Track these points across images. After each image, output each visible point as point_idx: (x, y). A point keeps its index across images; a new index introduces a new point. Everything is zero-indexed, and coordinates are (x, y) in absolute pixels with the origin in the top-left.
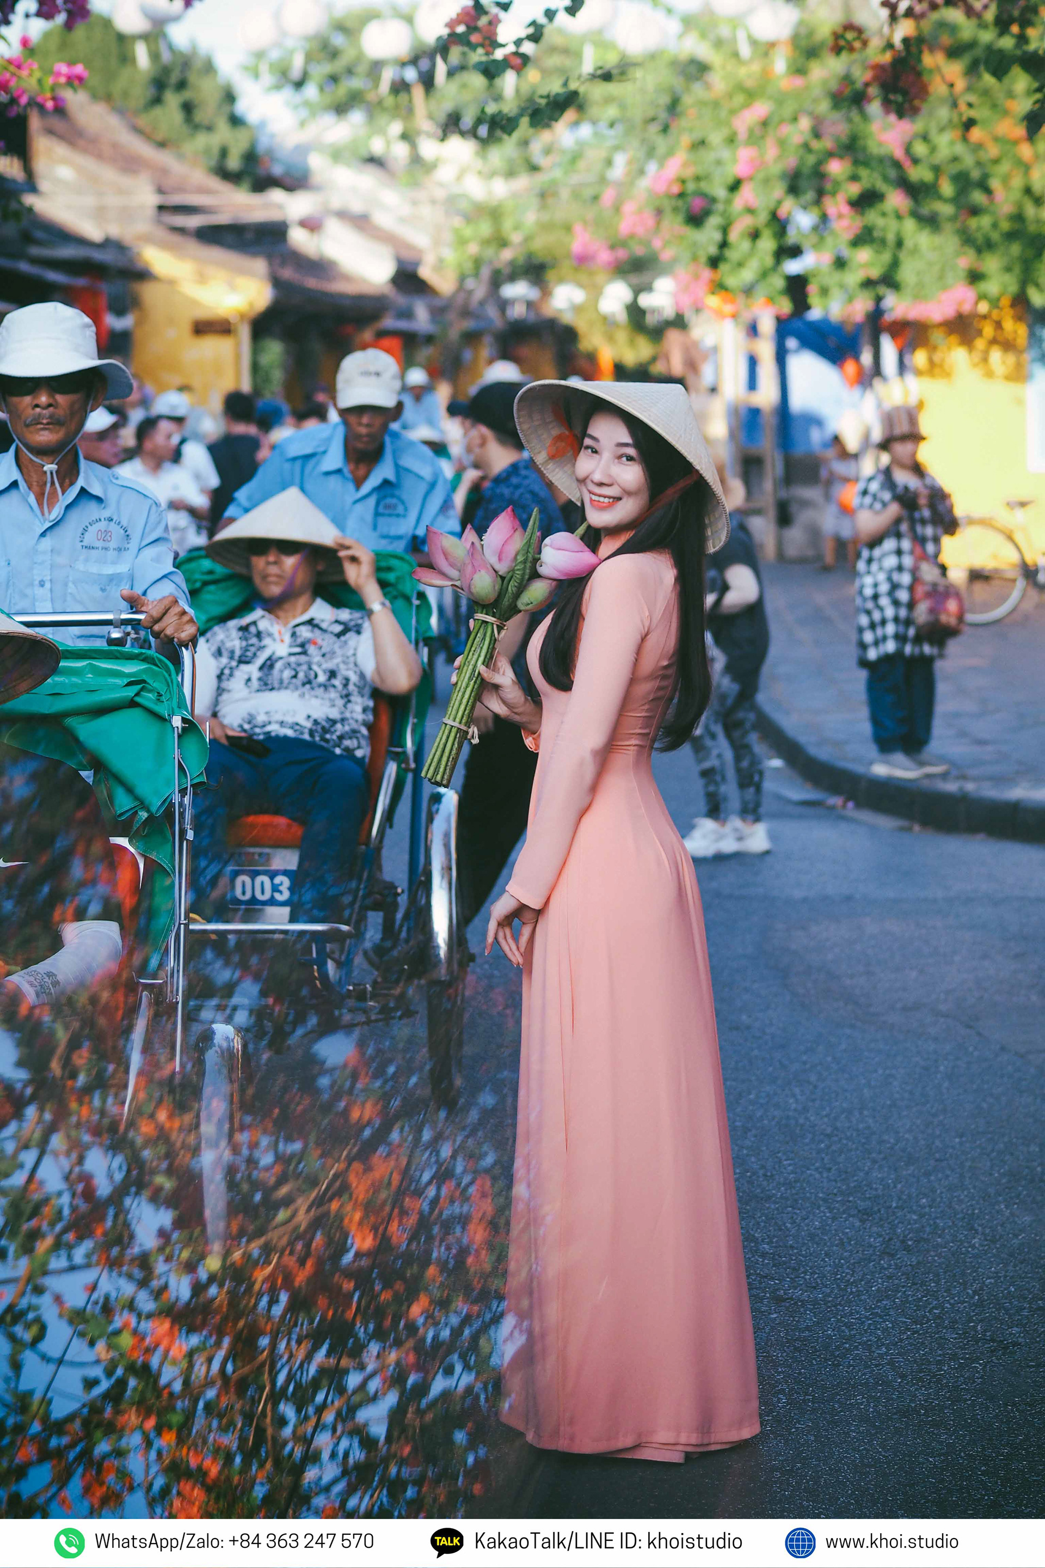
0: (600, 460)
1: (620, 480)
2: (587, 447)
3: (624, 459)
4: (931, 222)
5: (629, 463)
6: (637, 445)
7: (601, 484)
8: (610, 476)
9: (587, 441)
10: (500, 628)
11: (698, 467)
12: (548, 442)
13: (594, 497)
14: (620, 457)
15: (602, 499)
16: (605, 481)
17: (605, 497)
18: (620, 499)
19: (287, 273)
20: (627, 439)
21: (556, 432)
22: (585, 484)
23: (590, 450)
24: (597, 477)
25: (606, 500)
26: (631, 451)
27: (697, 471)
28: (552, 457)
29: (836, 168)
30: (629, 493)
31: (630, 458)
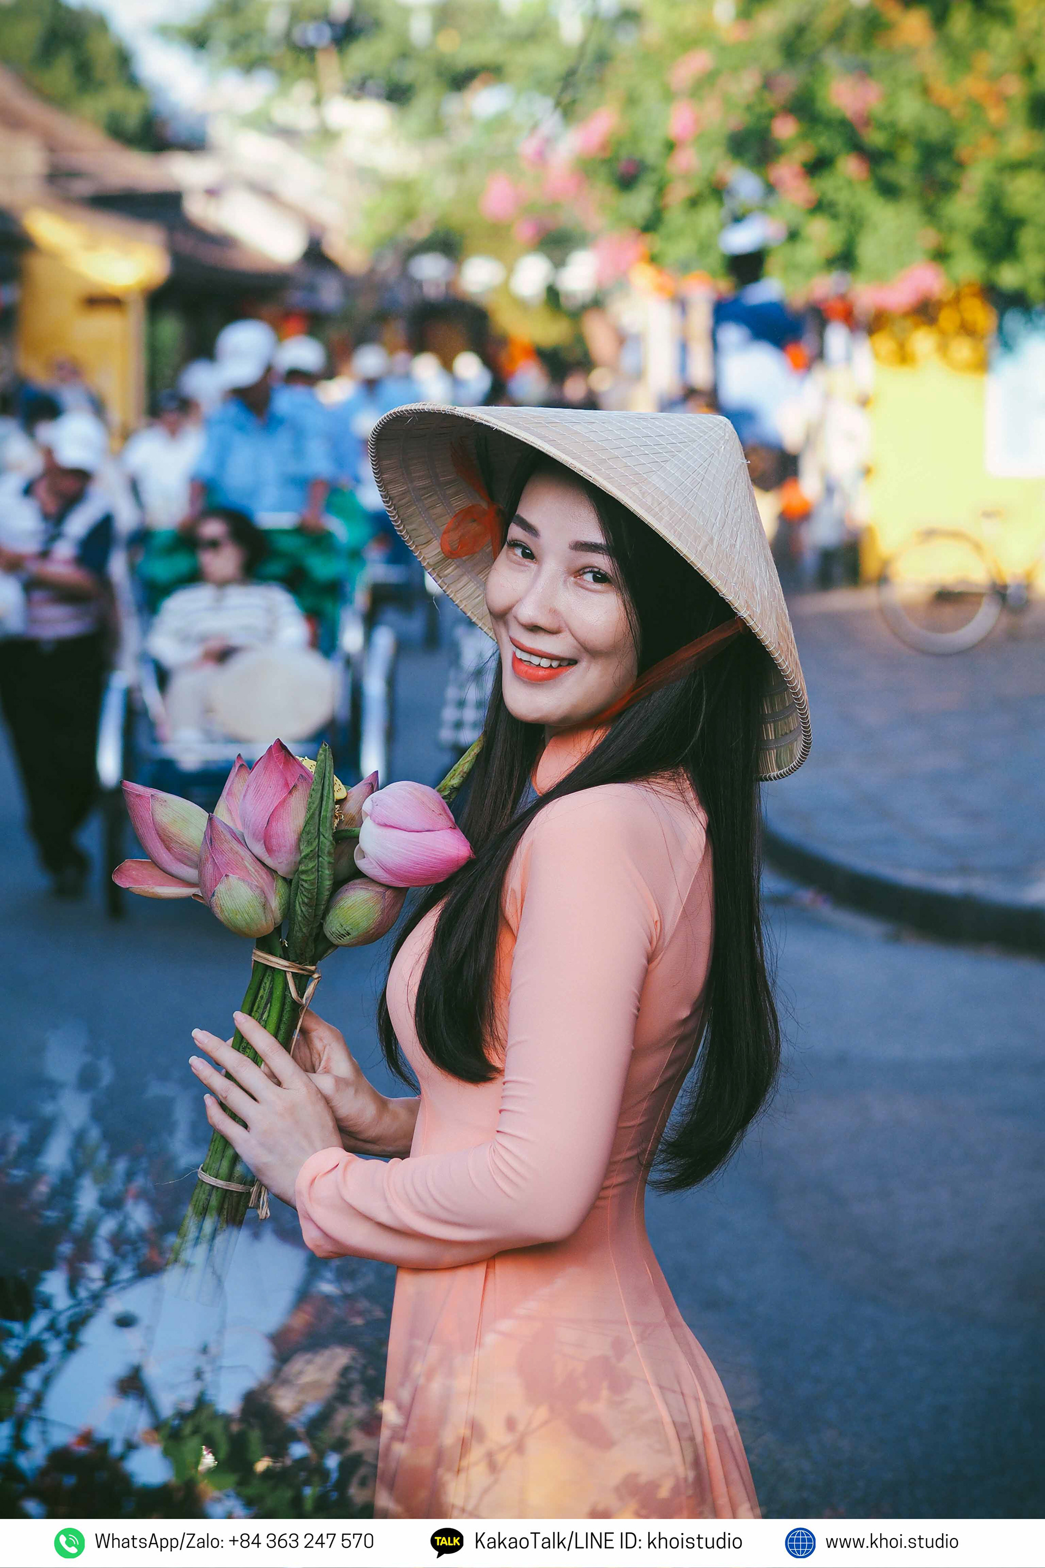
0: (538, 574)
1: (575, 625)
2: (515, 544)
3: (589, 577)
4: (889, 190)
5: (598, 586)
6: (613, 549)
7: (534, 628)
8: (554, 612)
9: (515, 532)
10: (302, 981)
11: (743, 613)
12: (446, 521)
13: (520, 654)
14: (579, 572)
15: (535, 660)
16: (543, 621)
17: (542, 655)
18: (572, 662)
19: (187, 245)
20: (596, 536)
21: (460, 503)
22: (506, 624)
23: (519, 552)
24: (527, 612)
25: (545, 663)
26: (602, 562)
27: (742, 622)
28: (450, 555)
29: (785, 129)
30: (593, 653)
31: (600, 577)
